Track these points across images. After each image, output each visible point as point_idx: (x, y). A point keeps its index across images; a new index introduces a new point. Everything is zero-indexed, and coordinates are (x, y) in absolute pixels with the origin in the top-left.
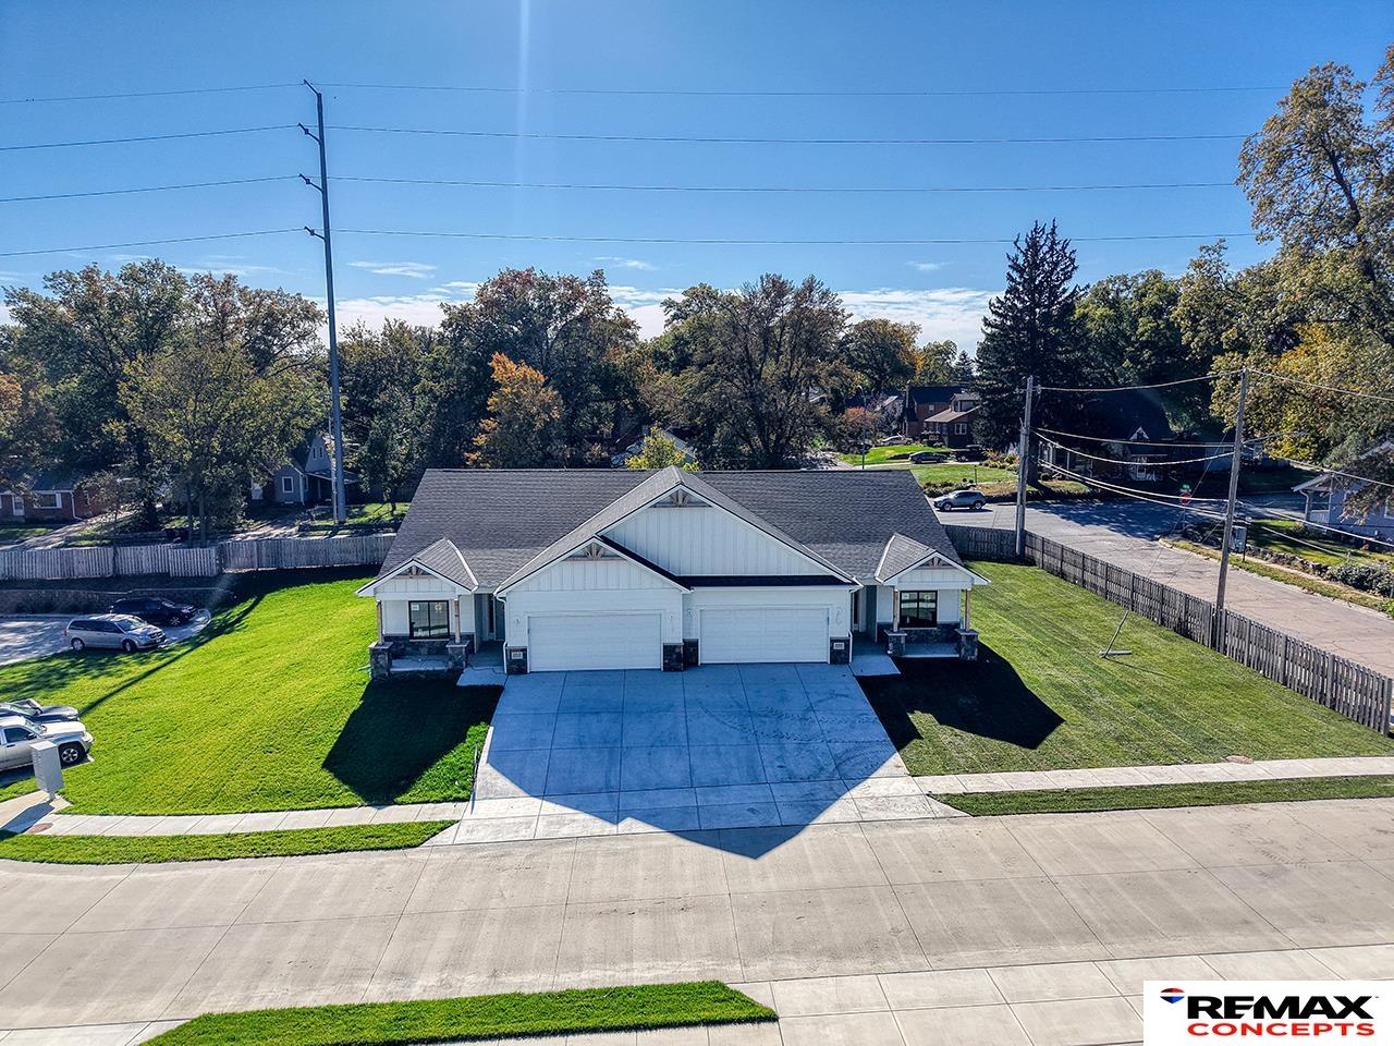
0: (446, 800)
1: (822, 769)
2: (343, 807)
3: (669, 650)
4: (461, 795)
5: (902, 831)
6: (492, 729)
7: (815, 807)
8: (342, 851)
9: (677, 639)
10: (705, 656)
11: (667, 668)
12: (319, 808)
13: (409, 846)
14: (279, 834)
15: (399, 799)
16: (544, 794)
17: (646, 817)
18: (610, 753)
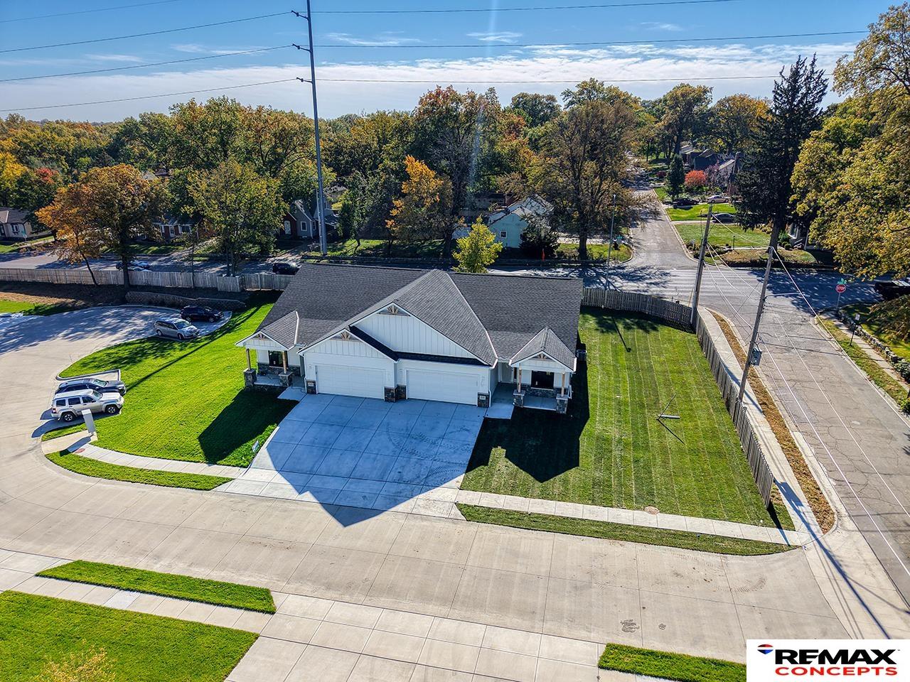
0: (237, 466)
1: (418, 477)
2: (194, 462)
3: (387, 391)
4: (245, 465)
5: (425, 523)
6: (278, 428)
7: (395, 500)
8: (179, 487)
9: (392, 386)
10: (410, 394)
11: (387, 400)
12: (184, 461)
13: (206, 490)
14: (160, 473)
15: (218, 462)
16: (280, 470)
17: (316, 493)
18: (323, 452)
